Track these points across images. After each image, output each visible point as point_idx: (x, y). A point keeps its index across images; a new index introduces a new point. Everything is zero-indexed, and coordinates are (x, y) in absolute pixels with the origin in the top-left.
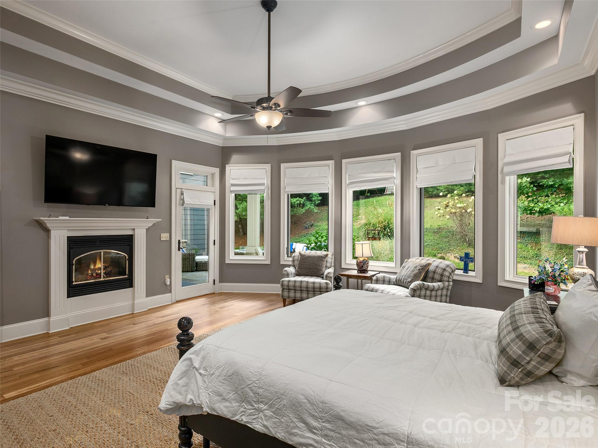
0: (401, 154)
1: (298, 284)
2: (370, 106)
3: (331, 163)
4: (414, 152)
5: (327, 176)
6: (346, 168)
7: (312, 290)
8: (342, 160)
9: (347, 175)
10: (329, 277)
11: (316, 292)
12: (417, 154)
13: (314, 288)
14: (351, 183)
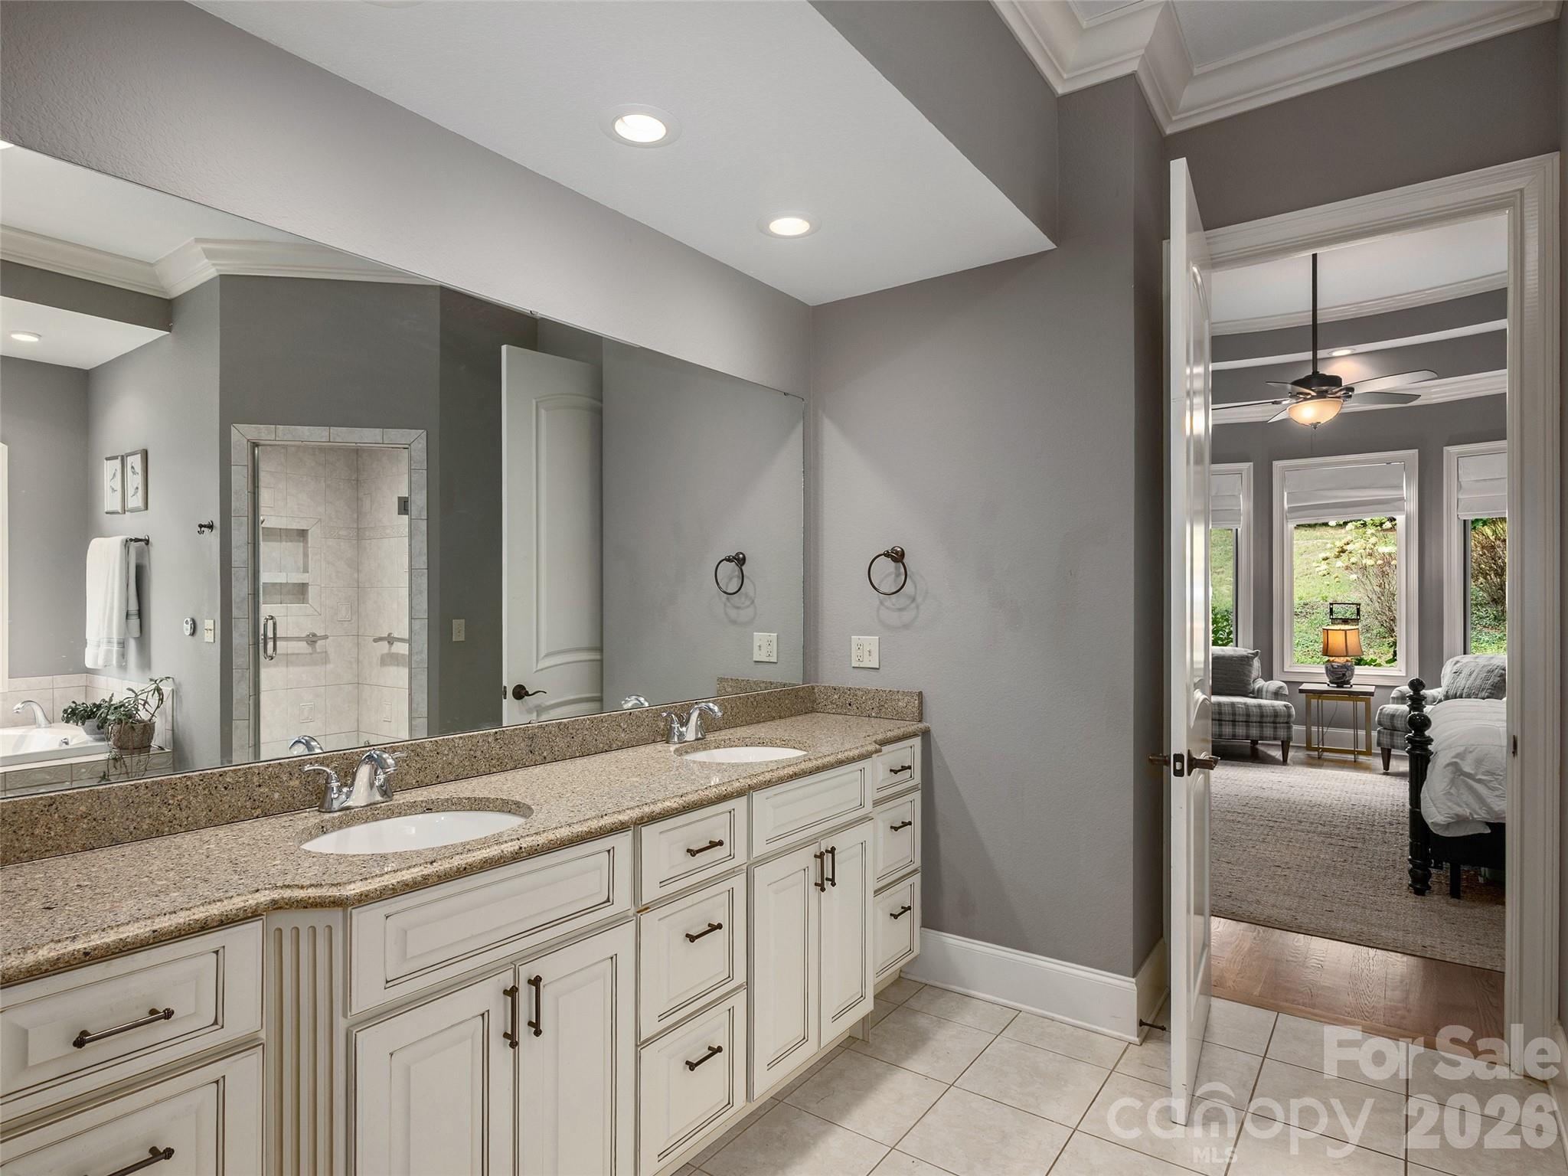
0: (1419, 452)
1: (1227, 709)
2: (1354, 358)
3: (1246, 467)
4: (1451, 451)
5: (1236, 494)
6: (1284, 479)
7: (1258, 720)
8: (1274, 462)
9: (1285, 494)
10: (1282, 694)
11: (1278, 725)
12: (1459, 453)
13: (1262, 716)
14: (1292, 510)
